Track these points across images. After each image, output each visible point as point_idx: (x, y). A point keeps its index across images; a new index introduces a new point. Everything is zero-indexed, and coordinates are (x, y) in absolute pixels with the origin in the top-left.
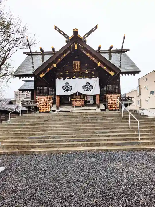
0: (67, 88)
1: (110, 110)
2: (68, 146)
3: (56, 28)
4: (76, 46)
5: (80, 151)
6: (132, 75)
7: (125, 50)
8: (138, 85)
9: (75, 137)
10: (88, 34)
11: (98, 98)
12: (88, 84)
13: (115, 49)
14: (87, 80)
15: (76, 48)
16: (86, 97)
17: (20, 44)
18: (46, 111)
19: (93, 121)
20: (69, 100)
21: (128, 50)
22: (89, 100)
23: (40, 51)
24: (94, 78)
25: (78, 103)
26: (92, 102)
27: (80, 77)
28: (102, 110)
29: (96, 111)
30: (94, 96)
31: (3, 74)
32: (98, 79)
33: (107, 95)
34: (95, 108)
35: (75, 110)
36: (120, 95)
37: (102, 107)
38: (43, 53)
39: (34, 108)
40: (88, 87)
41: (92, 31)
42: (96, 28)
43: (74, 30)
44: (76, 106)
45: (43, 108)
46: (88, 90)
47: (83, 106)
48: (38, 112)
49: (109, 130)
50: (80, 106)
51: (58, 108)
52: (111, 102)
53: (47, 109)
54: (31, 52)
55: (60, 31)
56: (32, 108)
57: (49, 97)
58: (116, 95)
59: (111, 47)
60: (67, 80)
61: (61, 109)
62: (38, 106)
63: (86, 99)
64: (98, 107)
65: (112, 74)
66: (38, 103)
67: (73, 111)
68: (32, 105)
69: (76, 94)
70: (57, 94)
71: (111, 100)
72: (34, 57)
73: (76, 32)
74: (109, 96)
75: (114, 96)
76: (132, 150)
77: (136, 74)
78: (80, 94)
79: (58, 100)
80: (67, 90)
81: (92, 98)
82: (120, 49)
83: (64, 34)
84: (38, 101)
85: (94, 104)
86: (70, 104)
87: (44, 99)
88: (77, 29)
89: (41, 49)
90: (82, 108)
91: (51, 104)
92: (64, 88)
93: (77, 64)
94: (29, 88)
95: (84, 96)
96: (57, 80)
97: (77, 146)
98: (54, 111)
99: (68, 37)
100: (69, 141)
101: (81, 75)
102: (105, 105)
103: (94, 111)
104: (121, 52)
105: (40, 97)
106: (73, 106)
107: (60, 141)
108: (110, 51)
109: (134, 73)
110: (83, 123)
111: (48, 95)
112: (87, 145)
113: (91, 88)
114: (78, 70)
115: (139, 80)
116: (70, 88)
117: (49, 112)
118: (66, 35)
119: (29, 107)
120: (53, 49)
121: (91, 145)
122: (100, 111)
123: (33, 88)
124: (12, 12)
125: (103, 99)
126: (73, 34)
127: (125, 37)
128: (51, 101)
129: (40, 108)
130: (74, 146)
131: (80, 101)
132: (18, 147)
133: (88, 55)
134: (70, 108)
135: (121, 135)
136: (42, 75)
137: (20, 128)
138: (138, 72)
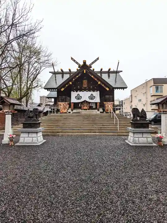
0: (78, 97)
1: (106, 113)
2: (78, 132)
3: (72, 58)
4: (85, 71)
5: (84, 135)
6: (122, 89)
7: (119, 71)
8: (130, 95)
9: (82, 128)
10: (93, 63)
11: (98, 104)
12: (92, 96)
13: (113, 70)
14: (92, 92)
15: (85, 72)
16: (90, 104)
17: (47, 64)
18: (65, 112)
19: (94, 119)
20: (80, 106)
21: (122, 71)
22: (92, 106)
23: (61, 71)
24: (96, 91)
25: (85, 108)
26: (94, 107)
27: (87, 91)
28: (101, 112)
29: (97, 113)
30: (96, 103)
31: (35, 86)
32: (98, 92)
33: (105, 103)
34: (96, 111)
35: (83, 112)
36: (113, 103)
37: (101, 110)
38: (63, 73)
39: (56, 110)
40: (92, 97)
41: (95, 61)
42: (98, 59)
43: (83, 61)
44: (84, 110)
45: (62, 110)
46: (92, 99)
47: (89, 110)
48: (59, 112)
49: (102, 125)
50: (87, 110)
51: (72, 110)
52: (107, 107)
53: (65, 110)
54: (55, 72)
55: (74, 61)
56: (55, 110)
57: (66, 103)
58: (111, 103)
59: (110, 69)
60: (78, 92)
61: (74, 111)
62: (59, 109)
63: (90, 105)
64: (98, 110)
65: (108, 89)
66: (59, 107)
67: (82, 113)
68: (56, 108)
69: (84, 101)
70: (72, 101)
71: (107, 106)
72: (57, 75)
73: (85, 62)
74: (106, 103)
75: (110, 103)
76: (113, 135)
77: (125, 89)
78: (87, 102)
79: (72, 105)
80: (79, 99)
81: (95, 104)
82: (116, 70)
83: (77, 63)
84: (59, 105)
85: (96, 108)
86: (80, 108)
87: (63, 104)
88: (86, 61)
89: (62, 70)
90: (88, 111)
91: (68, 108)
92: (77, 98)
93: (85, 82)
94: (53, 97)
95: (89, 103)
96: (72, 92)
97: (83, 132)
98: (70, 112)
99: (79, 65)
100: (78, 130)
101: (87, 89)
102: (103, 109)
103: (95, 113)
104: (117, 72)
105: (61, 103)
106: (82, 110)
107: (73, 130)
108: (109, 72)
109: (123, 88)
110: (87, 120)
111: (66, 102)
112: (88, 132)
113: (94, 98)
114: (86, 86)
115: (131, 91)
116: (80, 98)
117: (66, 113)
118: (79, 63)
119: (54, 109)
120: (70, 70)
121: (90, 132)
122: (99, 113)
123: (56, 96)
124: (41, 43)
125: (102, 105)
126: (83, 63)
127: (119, 63)
128: (68, 106)
129: (60, 110)
130: (81, 132)
131: (86, 106)
132: (50, 132)
133: (92, 76)
134: (80, 110)
135: (108, 128)
136: (62, 89)
137: (50, 122)
138: (126, 88)
